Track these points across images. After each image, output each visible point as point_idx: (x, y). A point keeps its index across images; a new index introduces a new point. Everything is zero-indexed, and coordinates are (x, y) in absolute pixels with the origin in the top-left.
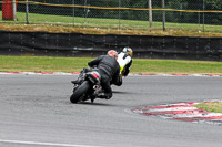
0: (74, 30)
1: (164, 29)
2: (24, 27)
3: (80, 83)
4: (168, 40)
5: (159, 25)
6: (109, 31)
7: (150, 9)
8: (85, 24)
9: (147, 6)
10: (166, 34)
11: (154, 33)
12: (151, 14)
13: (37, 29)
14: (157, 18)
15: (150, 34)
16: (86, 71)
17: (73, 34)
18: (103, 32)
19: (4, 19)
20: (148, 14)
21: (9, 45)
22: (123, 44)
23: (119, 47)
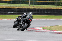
0: (8, 7)
1: (33, 7)
4: (34, 10)
5: (32, 5)
6: (18, 7)
7: (29, 1)
8: (11, 5)
10: (34, 8)
14: (31, 3)
15: (29, 8)
17: (8, 8)
18: (16, 8)
20: (29, 3)
22: (22, 11)
23: (21, 12)
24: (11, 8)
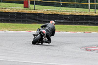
0: (55, 12)
1: (95, 12)
2: (33, 11)
3: (37, 35)
4: (97, 17)
5: (93, 11)
6: (71, 13)
7: (89, 3)
8: (60, 10)
9: (88, 2)
10: (96, 14)
11: (91, 14)
12: (89, 6)
13: (39, 12)
14: (92, 7)
15: (89, 14)
16: (40, 30)
17: (55, 14)
18: (68, 14)
19: (24, 7)
20: (88, 6)
21: (26, 19)
22: (77, 19)
23: (75, 20)
24: (60, 13)
